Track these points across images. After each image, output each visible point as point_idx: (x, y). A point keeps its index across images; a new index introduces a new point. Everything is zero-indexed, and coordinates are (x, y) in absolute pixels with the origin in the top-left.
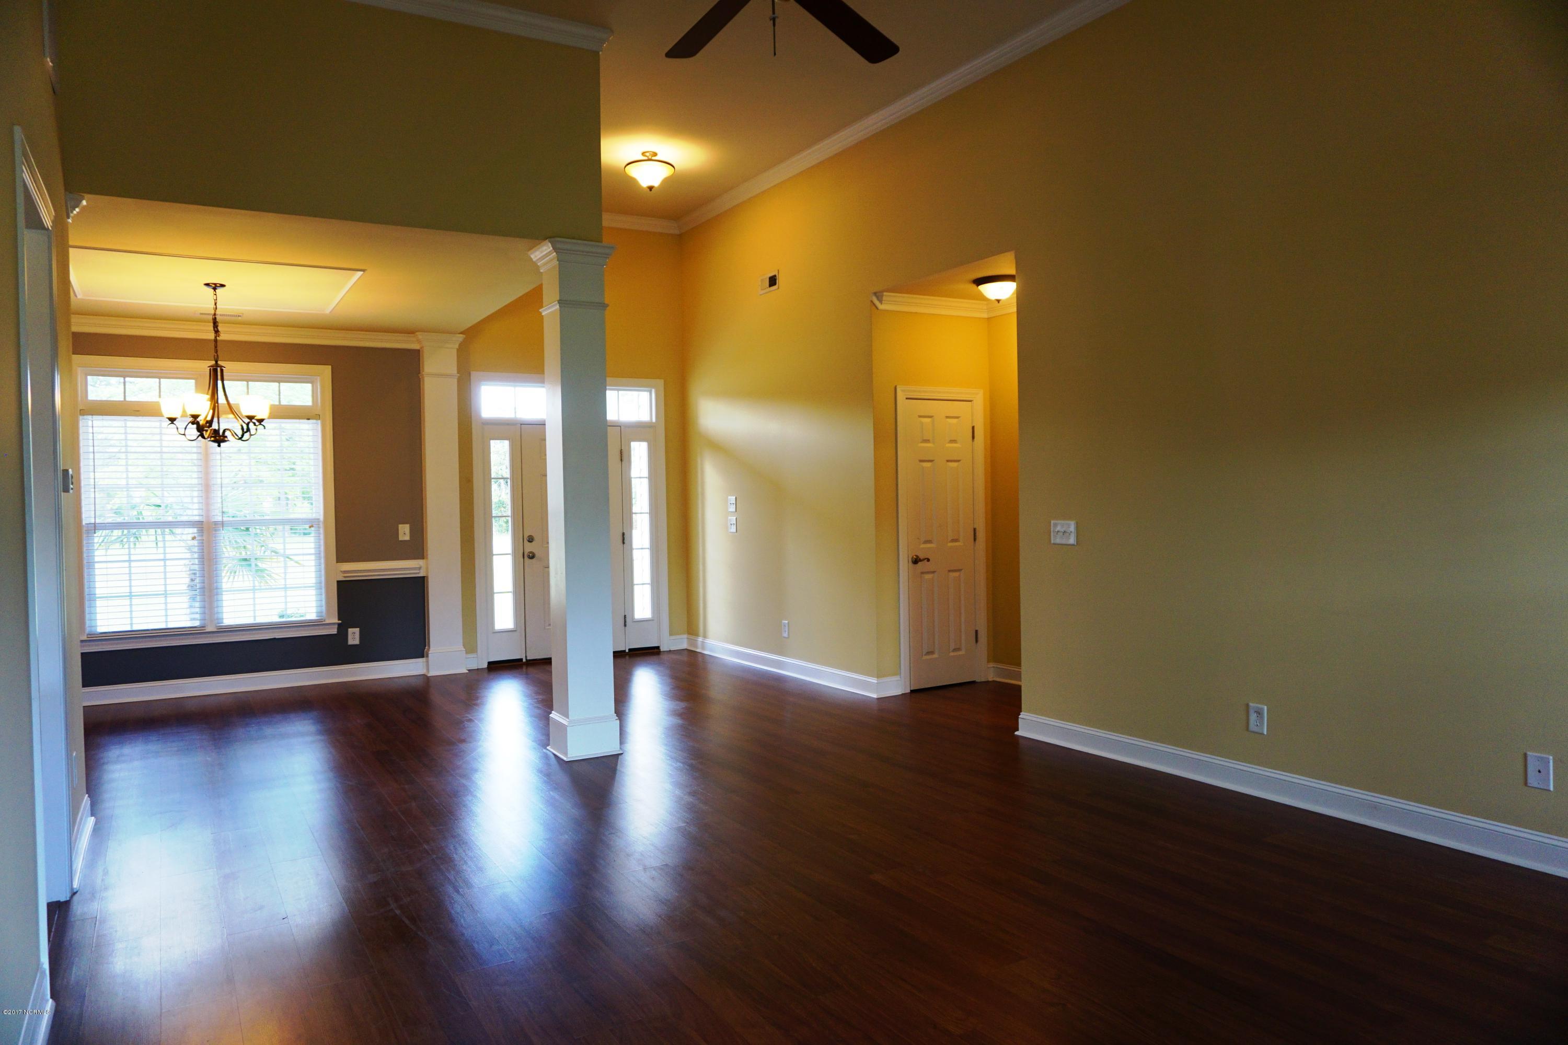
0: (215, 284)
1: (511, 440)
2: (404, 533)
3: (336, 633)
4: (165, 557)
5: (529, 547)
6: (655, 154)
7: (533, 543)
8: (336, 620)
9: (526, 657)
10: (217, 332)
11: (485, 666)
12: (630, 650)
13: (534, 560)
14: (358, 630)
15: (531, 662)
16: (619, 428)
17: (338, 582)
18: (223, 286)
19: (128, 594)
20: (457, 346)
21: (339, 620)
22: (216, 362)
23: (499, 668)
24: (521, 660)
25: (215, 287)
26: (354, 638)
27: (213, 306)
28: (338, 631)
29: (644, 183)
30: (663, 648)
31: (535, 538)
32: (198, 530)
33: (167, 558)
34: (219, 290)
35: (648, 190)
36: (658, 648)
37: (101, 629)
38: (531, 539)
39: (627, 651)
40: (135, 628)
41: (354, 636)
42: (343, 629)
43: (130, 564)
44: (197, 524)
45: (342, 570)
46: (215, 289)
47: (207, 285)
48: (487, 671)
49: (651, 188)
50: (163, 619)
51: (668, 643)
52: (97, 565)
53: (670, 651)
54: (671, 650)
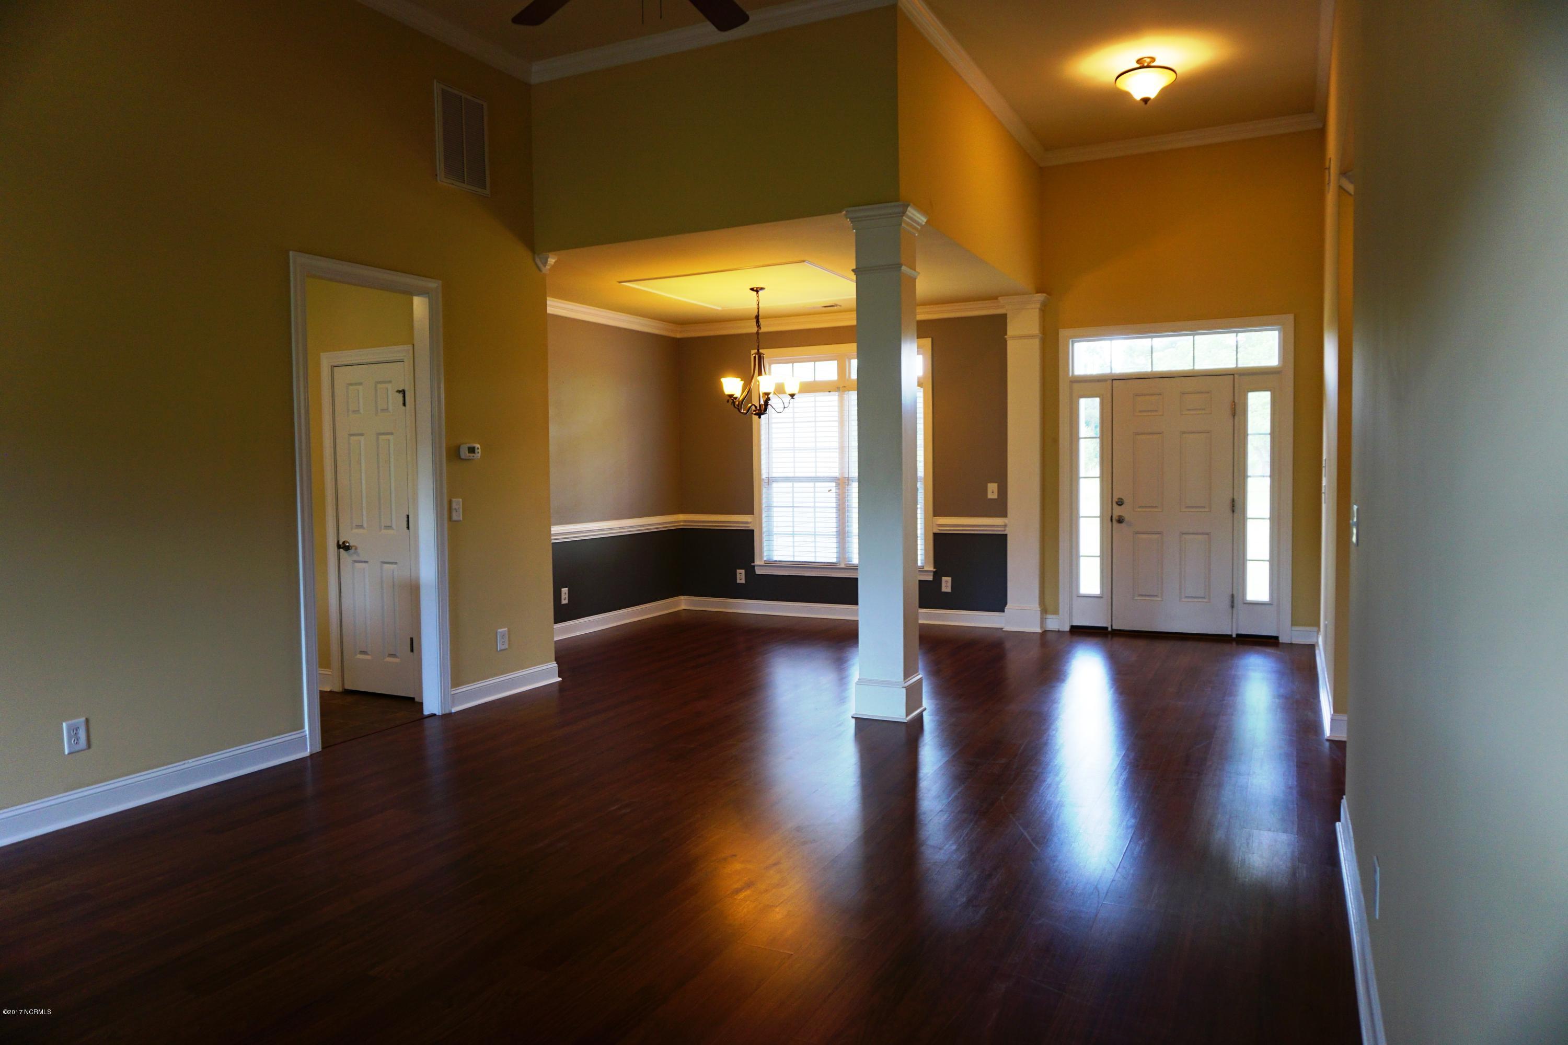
0: (757, 288)
1: (1101, 397)
2: (992, 490)
3: (932, 579)
4: (815, 505)
5: (1118, 511)
6: (1153, 59)
7: (1122, 506)
8: (932, 569)
9: (1112, 626)
10: (759, 326)
11: (1067, 628)
12: (1238, 635)
13: (1123, 525)
14: (950, 578)
15: (1117, 632)
16: (1232, 376)
17: (935, 534)
18: (762, 289)
19: (792, 533)
20: (1038, 306)
21: (935, 568)
22: (758, 350)
23: (1081, 633)
24: (1106, 628)
25: (756, 290)
26: (946, 587)
27: (755, 306)
28: (933, 579)
29: (1138, 95)
30: (1282, 640)
31: (1126, 500)
32: (836, 484)
33: (816, 506)
34: (760, 292)
35: (1143, 103)
36: (1276, 638)
37: (776, 558)
38: (1120, 503)
39: (1234, 636)
40: (796, 559)
41: (947, 584)
42: (938, 575)
43: (793, 510)
44: (835, 479)
45: (938, 523)
46: (757, 291)
47: (752, 289)
48: (1069, 633)
49: (1146, 100)
50: (813, 555)
51: (1291, 635)
52: (775, 509)
53: (1291, 644)
54: (1294, 643)
